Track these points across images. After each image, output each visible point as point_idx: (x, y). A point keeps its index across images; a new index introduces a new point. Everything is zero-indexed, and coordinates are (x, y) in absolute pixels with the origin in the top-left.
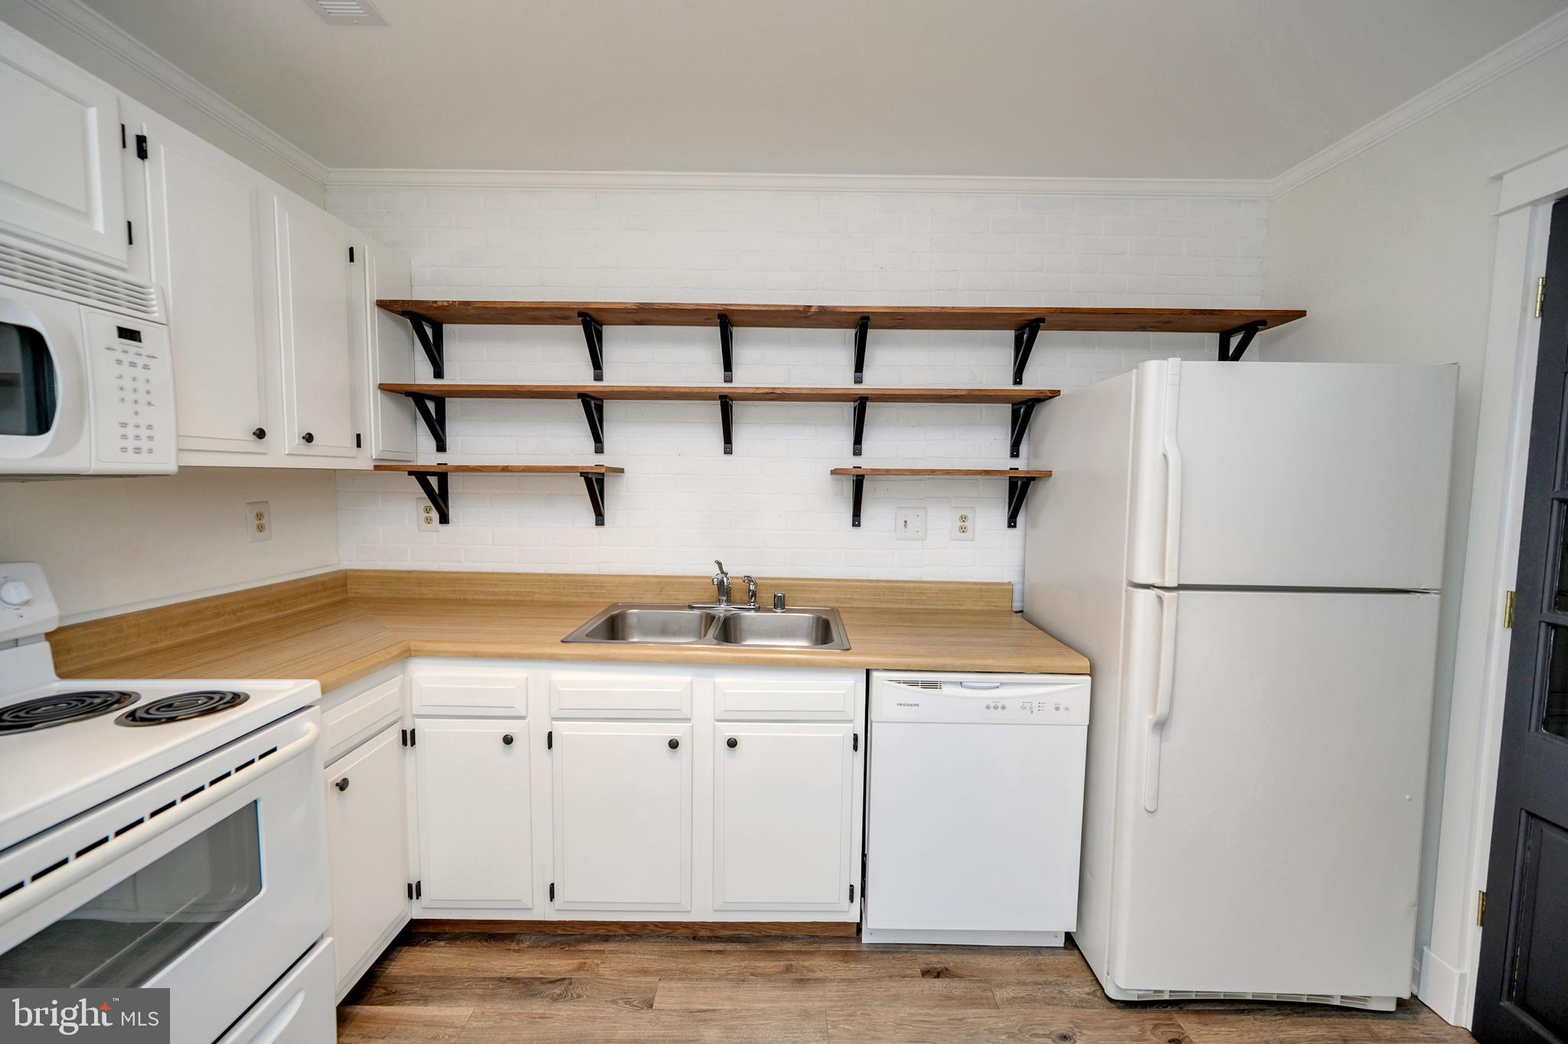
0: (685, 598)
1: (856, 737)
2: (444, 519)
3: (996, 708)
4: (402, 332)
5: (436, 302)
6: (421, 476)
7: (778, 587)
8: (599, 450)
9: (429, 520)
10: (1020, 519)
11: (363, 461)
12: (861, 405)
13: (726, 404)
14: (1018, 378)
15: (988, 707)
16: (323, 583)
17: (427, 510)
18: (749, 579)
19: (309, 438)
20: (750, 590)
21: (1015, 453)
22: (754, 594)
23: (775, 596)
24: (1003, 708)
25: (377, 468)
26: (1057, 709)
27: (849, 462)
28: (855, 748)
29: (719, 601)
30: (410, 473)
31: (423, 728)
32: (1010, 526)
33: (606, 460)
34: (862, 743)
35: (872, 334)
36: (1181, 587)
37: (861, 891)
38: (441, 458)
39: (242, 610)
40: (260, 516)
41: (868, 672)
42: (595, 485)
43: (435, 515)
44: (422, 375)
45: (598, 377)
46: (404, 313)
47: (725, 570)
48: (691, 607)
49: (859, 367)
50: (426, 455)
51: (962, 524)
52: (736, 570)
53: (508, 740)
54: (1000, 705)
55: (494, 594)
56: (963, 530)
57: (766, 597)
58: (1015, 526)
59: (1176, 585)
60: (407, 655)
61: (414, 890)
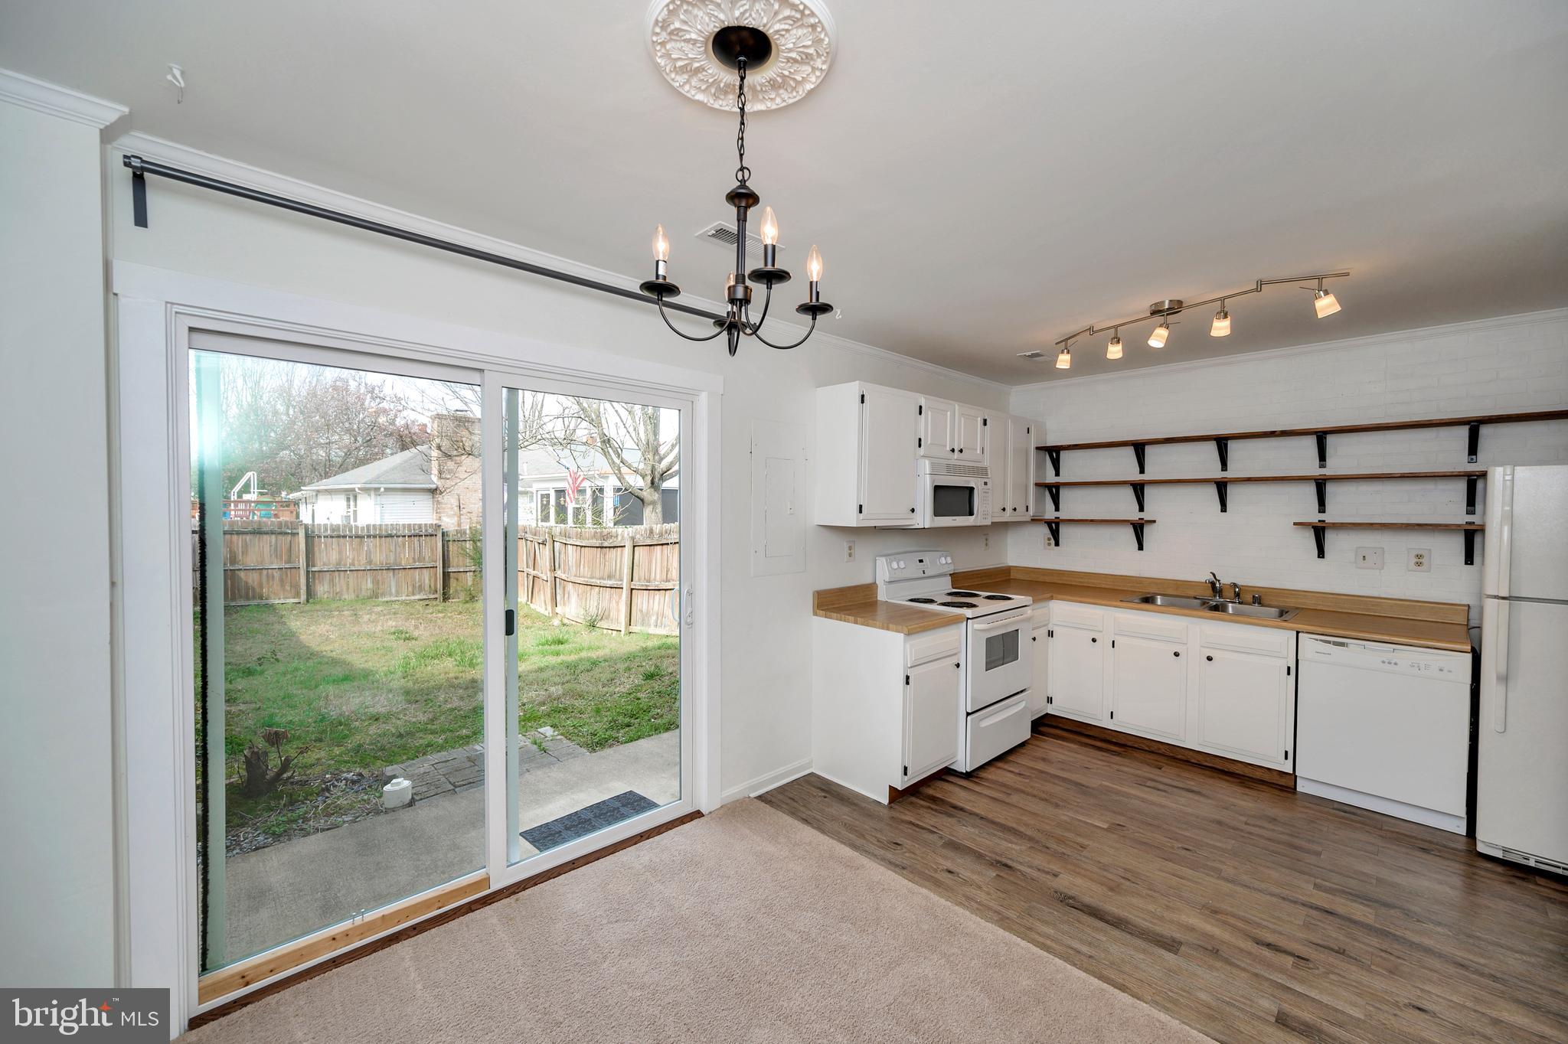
0: (1192, 593)
1: (1289, 668)
2: (1057, 544)
3: (1389, 663)
4: (1046, 459)
5: (1058, 444)
6: (1049, 523)
7: (1258, 592)
8: (1141, 509)
9: (1049, 544)
10: (1476, 559)
11: (1028, 518)
12: (1321, 483)
13: (1222, 487)
14: (1470, 460)
15: (1383, 662)
17: (1049, 539)
18: (1235, 585)
19: (1015, 509)
20: (1235, 592)
21: (1470, 511)
22: (1238, 595)
23: (1254, 596)
24: (1396, 664)
25: (1033, 520)
26: (1441, 670)
27: (1315, 517)
28: (1289, 674)
29: (1214, 596)
30: (1045, 522)
31: (1057, 631)
32: (1466, 564)
33: (1146, 516)
34: (1294, 671)
35: (1331, 442)
36: (1513, 599)
37: (1293, 754)
38: (1057, 514)
39: (983, 577)
40: (986, 540)
41: (1298, 633)
42: (1139, 528)
43: (1053, 542)
44: (1050, 478)
45: (1142, 475)
46: (1047, 451)
47: (1218, 578)
48: (1196, 598)
49: (1322, 459)
50: (1050, 513)
51: (1418, 560)
52: (1225, 579)
53: (1094, 640)
54: (1393, 662)
56: (1419, 564)
57: (1248, 597)
59: (1507, 596)
60: (1052, 598)
61: (1050, 700)
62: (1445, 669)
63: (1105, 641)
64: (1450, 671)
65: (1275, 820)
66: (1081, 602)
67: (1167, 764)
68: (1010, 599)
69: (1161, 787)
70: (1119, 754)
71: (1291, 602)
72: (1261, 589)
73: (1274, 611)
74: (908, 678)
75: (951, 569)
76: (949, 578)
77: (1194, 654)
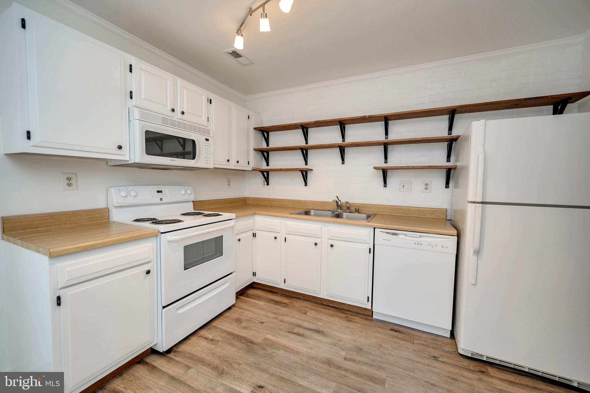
0: (328, 208)
1: (370, 249)
2: (268, 184)
3: (418, 244)
4: (259, 135)
5: (266, 127)
6: (262, 172)
7: (357, 206)
8: (306, 164)
9: (264, 184)
10: (451, 184)
11: (249, 168)
12: (386, 146)
13: (342, 149)
14: (450, 134)
15: (415, 244)
16: (241, 199)
17: (264, 182)
18: (347, 202)
19: (238, 162)
20: (347, 207)
21: (448, 160)
22: (349, 208)
23: (356, 208)
24: (421, 244)
25: (253, 170)
26: (443, 247)
27: (383, 165)
28: (370, 252)
29: (338, 209)
30: (260, 171)
31: (258, 233)
32: (446, 187)
33: (308, 167)
34: (372, 251)
35: (390, 123)
36: (482, 203)
37: (371, 299)
38: (268, 168)
39: (224, 203)
40: (229, 182)
41: (375, 228)
42: (305, 174)
43: (266, 183)
44: (264, 146)
45: (307, 143)
46: (260, 130)
47: (339, 199)
48: (330, 211)
49: (387, 134)
50: (264, 166)
51: (426, 187)
52: (343, 200)
53: (275, 238)
54: (420, 243)
55: (279, 205)
56: (426, 189)
57: (353, 209)
58: (448, 188)
59: (481, 201)
60: (255, 214)
61: (254, 274)
62: (445, 246)
63: (281, 238)
64: (447, 247)
65: (361, 349)
66: (269, 215)
67: (310, 309)
68: (220, 215)
69: (301, 331)
70: (286, 305)
71: (371, 211)
72: (359, 205)
73: (365, 216)
74: (59, 298)
75: (192, 198)
76: (192, 204)
77: (325, 244)
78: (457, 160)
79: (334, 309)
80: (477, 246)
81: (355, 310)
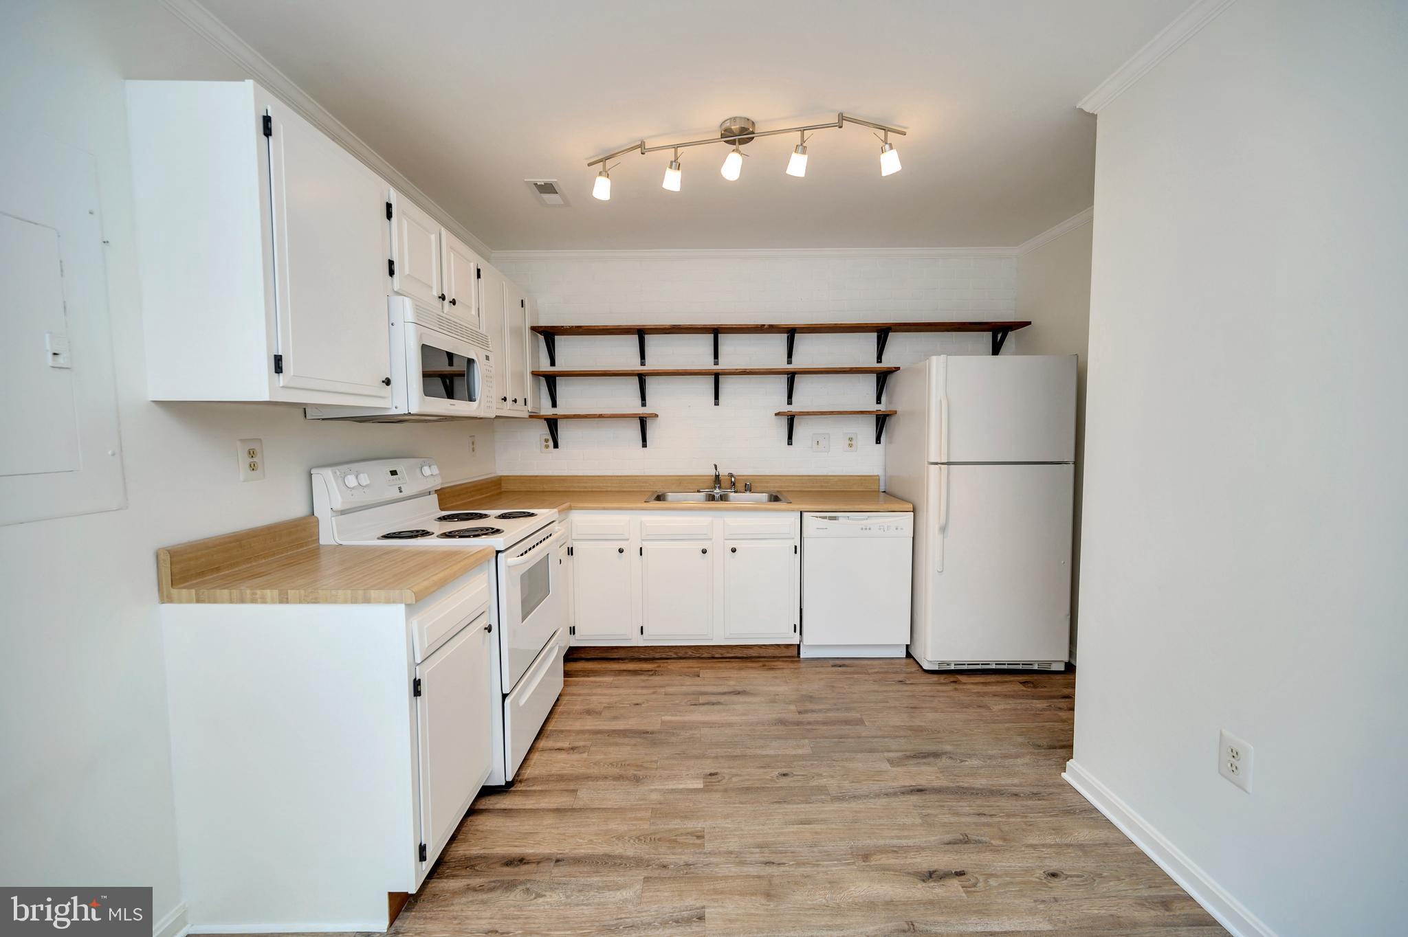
0: (697, 485)
1: (796, 547)
2: (556, 446)
3: (866, 529)
4: (541, 343)
6: (548, 421)
7: (746, 480)
8: (644, 405)
9: (549, 447)
10: (883, 439)
11: (527, 413)
12: (791, 377)
13: (715, 378)
14: (879, 359)
15: (862, 529)
16: (494, 482)
17: (547, 441)
18: (731, 475)
19: (515, 401)
20: (732, 482)
21: (879, 401)
22: (734, 484)
23: (746, 484)
24: (870, 529)
25: (531, 417)
26: (897, 529)
27: (786, 408)
28: (796, 553)
29: (715, 488)
30: (544, 419)
31: (577, 547)
32: (877, 443)
33: (648, 409)
34: (799, 550)
35: (797, 336)
36: (948, 463)
37: (800, 628)
38: (555, 411)
40: (474, 443)
41: (801, 513)
42: (642, 422)
43: (551, 443)
44: (545, 366)
45: (643, 364)
46: (541, 333)
47: (718, 470)
48: (699, 492)
49: (790, 355)
50: (547, 410)
51: (850, 442)
52: (723, 472)
53: (621, 551)
55: (585, 487)
56: (850, 445)
57: (740, 486)
58: (880, 443)
59: (946, 461)
60: (570, 508)
61: (573, 631)
62: (899, 528)
63: (632, 550)
64: (902, 529)
65: (811, 697)
66: (604, 509)
67: (701, 668)
68: (532, 515)
69: (713, 699)
70: (654, 673)
71: (774, 487)
72: (749, 477)
73: (764, 496)
74: (417, 684)
75: (437, 483)
76: (435, 497)
77: (719, 550)
78: (890, 402)
79: (737, 660)
80: (943, 521)
81: (771, 652)
